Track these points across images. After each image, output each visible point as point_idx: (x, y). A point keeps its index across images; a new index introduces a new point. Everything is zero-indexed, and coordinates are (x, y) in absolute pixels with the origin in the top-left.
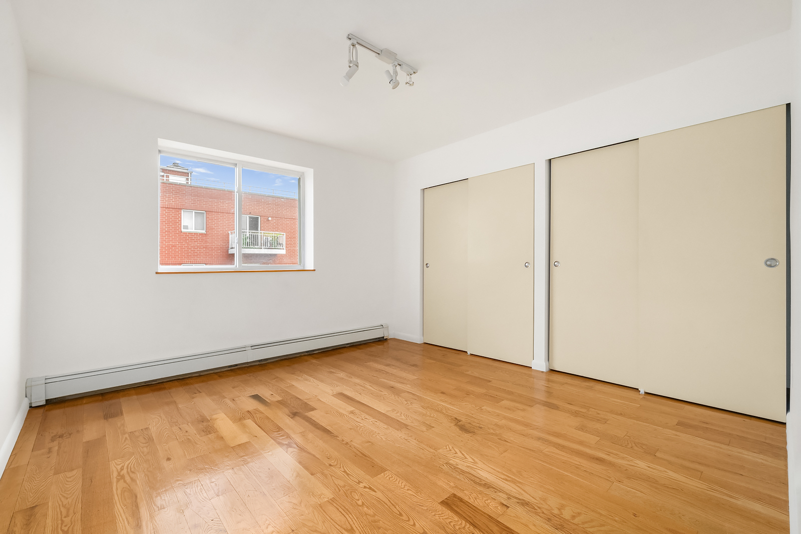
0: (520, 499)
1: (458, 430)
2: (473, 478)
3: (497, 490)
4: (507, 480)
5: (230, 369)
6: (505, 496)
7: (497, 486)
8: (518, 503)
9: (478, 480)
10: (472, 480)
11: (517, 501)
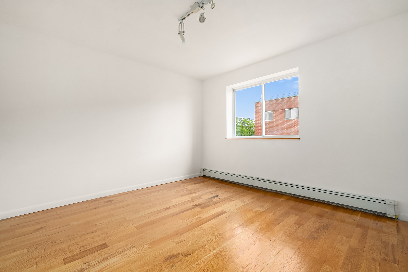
0: (85, 270)
1: (171, 254)
2: (116, 255)
3: (99, 262)
4: (104, 268)
5: (250, 186)
6: (92, 264)
7: (102, 263)
8: (83, 268)
9: (112, 256)
10: (113, 254)
11: (85, 269)
